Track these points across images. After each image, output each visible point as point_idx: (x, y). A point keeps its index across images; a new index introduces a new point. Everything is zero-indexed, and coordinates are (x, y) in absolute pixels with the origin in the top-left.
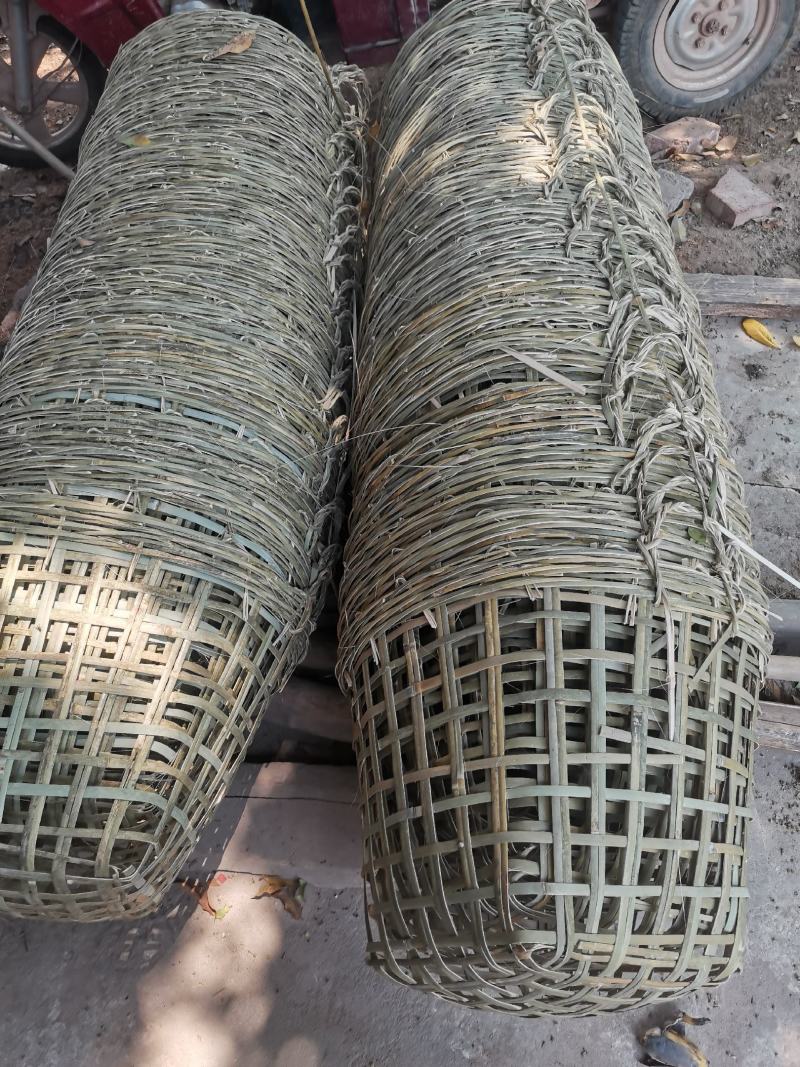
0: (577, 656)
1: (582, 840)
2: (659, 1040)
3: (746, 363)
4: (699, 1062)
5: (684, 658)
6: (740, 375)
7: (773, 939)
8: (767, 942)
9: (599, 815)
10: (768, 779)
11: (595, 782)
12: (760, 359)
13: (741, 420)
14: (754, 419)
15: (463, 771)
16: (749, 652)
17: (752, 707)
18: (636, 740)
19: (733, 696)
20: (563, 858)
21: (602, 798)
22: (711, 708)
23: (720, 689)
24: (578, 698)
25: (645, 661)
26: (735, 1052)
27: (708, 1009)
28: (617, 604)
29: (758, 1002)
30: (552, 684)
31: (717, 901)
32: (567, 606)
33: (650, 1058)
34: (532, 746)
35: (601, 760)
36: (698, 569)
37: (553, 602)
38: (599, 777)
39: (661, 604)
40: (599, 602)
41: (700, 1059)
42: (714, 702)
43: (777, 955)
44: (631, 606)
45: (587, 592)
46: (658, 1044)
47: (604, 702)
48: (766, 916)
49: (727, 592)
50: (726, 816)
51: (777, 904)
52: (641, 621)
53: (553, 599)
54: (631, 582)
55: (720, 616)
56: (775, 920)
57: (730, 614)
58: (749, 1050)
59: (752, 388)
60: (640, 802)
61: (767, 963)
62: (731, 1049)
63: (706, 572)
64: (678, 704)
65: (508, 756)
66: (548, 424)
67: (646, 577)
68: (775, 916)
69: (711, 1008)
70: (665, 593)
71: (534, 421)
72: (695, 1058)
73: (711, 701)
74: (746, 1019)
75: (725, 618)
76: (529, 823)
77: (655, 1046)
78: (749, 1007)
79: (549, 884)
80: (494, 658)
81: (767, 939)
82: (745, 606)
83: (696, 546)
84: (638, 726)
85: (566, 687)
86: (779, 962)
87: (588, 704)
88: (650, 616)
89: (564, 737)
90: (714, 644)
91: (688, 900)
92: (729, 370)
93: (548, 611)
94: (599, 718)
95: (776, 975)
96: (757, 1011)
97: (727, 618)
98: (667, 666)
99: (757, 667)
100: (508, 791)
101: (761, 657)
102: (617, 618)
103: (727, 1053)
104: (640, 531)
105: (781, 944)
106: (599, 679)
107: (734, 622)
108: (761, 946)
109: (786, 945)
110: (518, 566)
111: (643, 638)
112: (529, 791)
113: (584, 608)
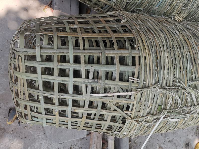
0: (117, 61)
1: (55, 59)
2: (15, 112)
3: (189, 143)
4: (9, 122)
5: (118, 100)
6: (186, 142)
7: (41, 144)
8: (40, 142)
9: (64, 66)
10: (82, 144)
11: (75, 65)
12: (191, 147)
13: (174, 141)
14: (175, 145)
15: (77, 27)
16: (120, 127)
17: (102, 129)
18: (90, 80)
19: (106, 121)
20: (49, 52)
21: (70, 67)
22: (102, 110)
23: (108, 115)
24: (103, 61)
25: (117, 85)
26: (13, 133)
27: (23, 126)
28: (136, 75)
29: (25, 139)
30: (106, 52)
31: (41, 113)
32: (134, 58)
33: (11, 110)
34: (86, 45)
35: (82, 68)
36: (149, 106)
37: (135, 53)
38: (77, 67)
39: (137, 91)
40: (136, 69)
41: (10, 122)
42: (104, 112)
43: (37, 145)
44: (135, 80)
45: (139, 64)
46: (14, 112)
47: (102, 69)
48: (47, 142)
49: (141, 117)
50: (67, 117)
51: (50, 145)
52: (131, 84)
53: (136, 53)
54: (144, 80)
55: (133, 114)
56: (46, 145)
57: (134, 118)
58: (13, 136)
59: (183, 145)
60: (69, 81)
61: (35, 142)
62: (14, 131)
63: (148, 110)
64: (103, 97)
65: (82, 38)
66: (193, 58)
67: (147, 85)
68: (47, 145)
69: (24, 127)
70: (141, 92)
71: (193, 54)
72: (10, 121)
73: (104, 111)
74: (21, 136)
75: (132, 116)
76: (60, 43)
77: (14, 111)
78: (24, 137)
79: (40, 47)
80: (114, 36)
81: (41, 142)
82: (137, 124)
83: (156, 108)
84: (94, 81)
85: (106, 56)
86: (35, 145)
87: (101, 64)
88: (132, 87)
89: (89, 55)
90: (124, 112)
91: (39, 102)
92: (187, 139)
93: (132, 51)
94: (97, 67)
95: (32, 144)
96: (23, 139)
97: (133, 117)
98: (116, 93)
99: (115, 131)
100: (71, 37)
101: (118, 132)
102: (131, 74)
103: (13, 130)
104: (162, 85)
105: (40, 146)
106: (109, 68)
107: (131, 119)
108: (39, 141)
109: (40, 147)
110: (147, 42)
111: (124, 84)
112: (71, 44)
113: (134, 64)
